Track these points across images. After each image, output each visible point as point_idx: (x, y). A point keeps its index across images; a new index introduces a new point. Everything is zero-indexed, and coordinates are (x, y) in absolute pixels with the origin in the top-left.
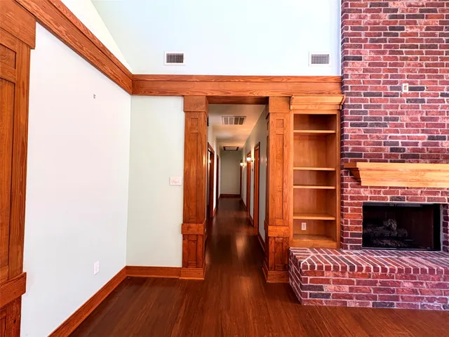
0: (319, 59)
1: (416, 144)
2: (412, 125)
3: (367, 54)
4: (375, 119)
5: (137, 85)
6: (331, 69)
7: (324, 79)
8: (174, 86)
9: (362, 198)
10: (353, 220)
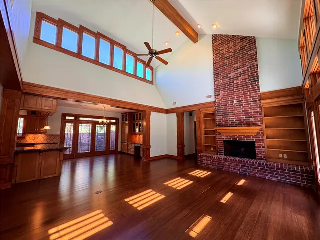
0: (211, 96)
1: (241, 120)
2: (240, 114)
3: (222, 93)
4: (225, 113)
5: (168, 112)
6: (212, 100)
7: (210, 103)
8: (174, 111)
9: (222, 139)
10: (220, 146)
